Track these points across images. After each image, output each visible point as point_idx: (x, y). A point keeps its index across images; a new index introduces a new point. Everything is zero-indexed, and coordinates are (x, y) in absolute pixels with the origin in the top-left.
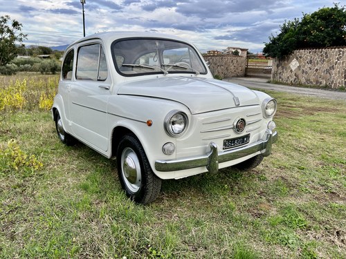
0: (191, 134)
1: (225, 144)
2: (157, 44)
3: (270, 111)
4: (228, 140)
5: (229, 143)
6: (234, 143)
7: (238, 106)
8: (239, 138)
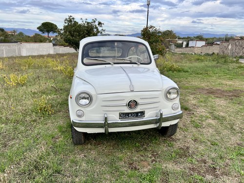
0: (94, 107)
1: (120, 116)
2: (116, 44)
3: (173, 96)
4: (123, 114)
5: (123, 115)
6: (128, 115)
7: (132, 91)
8: (134, 113)
